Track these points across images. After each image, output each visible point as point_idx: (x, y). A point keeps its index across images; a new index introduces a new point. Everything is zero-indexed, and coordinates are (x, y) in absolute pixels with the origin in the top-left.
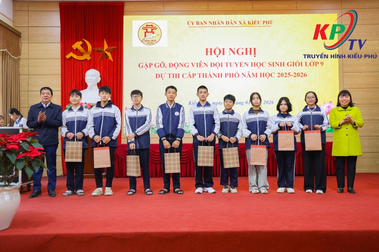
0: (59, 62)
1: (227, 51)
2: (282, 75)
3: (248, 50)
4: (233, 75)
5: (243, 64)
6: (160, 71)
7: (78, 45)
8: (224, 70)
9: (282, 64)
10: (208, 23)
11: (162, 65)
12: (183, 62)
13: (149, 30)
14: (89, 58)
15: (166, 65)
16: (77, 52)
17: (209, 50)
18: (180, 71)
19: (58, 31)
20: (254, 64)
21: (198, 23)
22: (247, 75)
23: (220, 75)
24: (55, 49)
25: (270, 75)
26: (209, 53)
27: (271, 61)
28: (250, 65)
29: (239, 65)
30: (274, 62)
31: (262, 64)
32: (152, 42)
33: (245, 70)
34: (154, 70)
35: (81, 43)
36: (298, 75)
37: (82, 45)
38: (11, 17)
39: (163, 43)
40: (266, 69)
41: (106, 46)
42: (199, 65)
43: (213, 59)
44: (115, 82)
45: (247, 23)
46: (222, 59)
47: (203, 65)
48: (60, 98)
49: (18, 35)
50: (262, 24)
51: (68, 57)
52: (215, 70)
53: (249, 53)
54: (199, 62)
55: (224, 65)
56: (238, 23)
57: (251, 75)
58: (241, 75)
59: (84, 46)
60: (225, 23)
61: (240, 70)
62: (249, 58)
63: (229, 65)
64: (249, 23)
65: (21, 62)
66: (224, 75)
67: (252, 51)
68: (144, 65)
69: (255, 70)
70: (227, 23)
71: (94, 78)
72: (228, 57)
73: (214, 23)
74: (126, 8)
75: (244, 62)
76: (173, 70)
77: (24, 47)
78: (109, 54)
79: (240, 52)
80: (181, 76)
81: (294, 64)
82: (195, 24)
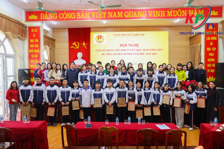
0: (68, 49)
1: (128, 45)
2: (148, 54)
3: (135, 45)
4: (130, 54)
5: (134, 50)
6: (103, 52)
7: (74, 44)
8: (126, 52)
9: (148, 50)
10: (121, 35)
11: (104, 50)
12: (112, 49)
13: (100, 37)
14: (78, 48)
15: (106, 50)
16: (74, 46)
17: (121, 45)
18: (111, 52)
19: (68, 38)
20: (138, 50)
21: (117, 35)
22: (135, 54)
23: (125, 54)
24: (67, 45)
25: (143, 54)
26: (121, 46)
27: (144, 49)
28: (136, 50)
29: (132, 50)
30: (145, 49)
31: (140, 50)
32: (101, 42)
33: (134, 52)
34: (101, 52)
35: (76, 43)
36: (154, 54)
37: (76, 44)
38: (52, 34)
39: (104, 42)
40: (142, 52)
41: (84, 44)
42: (117, 50)
43: (123, 48)
44: (88, 56)
45: (135, 35)
46: (126, 48)
47: (119, 50)
48: (69, 62)
49: (54, 40)
50: (140, 35)
51: (71, 48)
52: (123, 52)
53: (136, 46)
54: (117, 49)
55: (127, 50)
56: (132, 35)
57: (136, 54)
58: (133, 54)
59: (77, 44)
60: (127, 35)
61: (132, 52)
62: (136, 48)
63: (128, 50)
64: (136, 35)
65: (55, 50)
66: (126, 54)
67: (137, 45)
68: (98, 50)
69: (138, 52)
70: (128, 35)
71: (80, 56)
72: (128, 47)
73: (123, 35)
74: (91, 30)
75: (134, 49)
76: (108, 52)
77: (56, 44)
78: (85, 47)
79: (132, 45)
80: (111, 54)
81: (152, 50)
82: (116, 35)
